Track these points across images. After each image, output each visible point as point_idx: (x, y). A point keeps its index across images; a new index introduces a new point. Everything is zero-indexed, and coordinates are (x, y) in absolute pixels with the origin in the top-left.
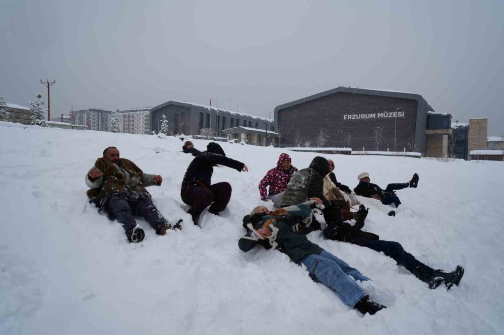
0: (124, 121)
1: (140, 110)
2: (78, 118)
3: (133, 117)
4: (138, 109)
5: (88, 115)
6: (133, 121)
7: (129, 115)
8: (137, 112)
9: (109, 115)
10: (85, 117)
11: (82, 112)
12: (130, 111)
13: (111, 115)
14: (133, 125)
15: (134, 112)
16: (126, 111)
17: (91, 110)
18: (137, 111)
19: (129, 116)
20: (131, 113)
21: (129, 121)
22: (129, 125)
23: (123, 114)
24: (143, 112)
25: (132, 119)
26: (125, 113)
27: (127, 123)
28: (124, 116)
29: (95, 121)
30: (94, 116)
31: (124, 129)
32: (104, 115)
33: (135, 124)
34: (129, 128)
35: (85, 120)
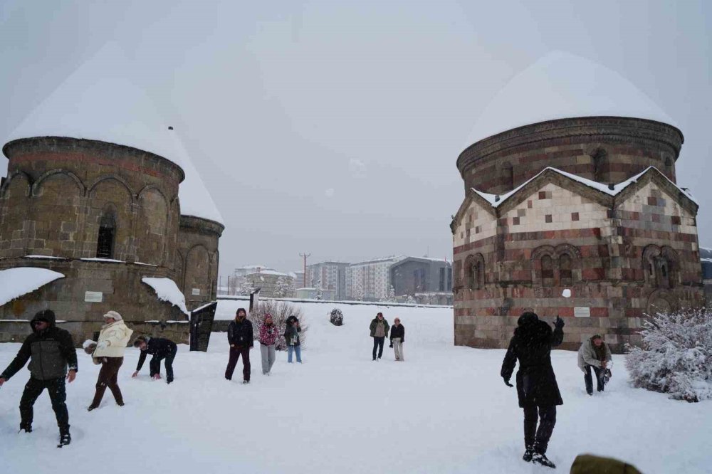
0: (364, 275)
1: (382, 261)
3: (374, 270)
4: (379, 259)
5: (324, 269)
6: (374, 274)
7: (369, 267)
8: (378, 264)
9: (346, 268)
10: (321, 271)
11: (318, 265)
12: (369, 263)
13: (349, 268)
14: (374, 279)
15: (375, 264)
16: (364, 263)
17: (327, 263)
18: (378, 262)
20: (371, 265)
21: (369, 274)
22: (369, 279)
23: (363, 266)
25: (372, 271)
26: (365, 265)
27: (366, 277)
28: (364, 268)
29: (333, 276)
30: (331, 269)
31: (364, 284)
32: (342, 268)
33: (376, 278)
34: (368, 283)
35: (321, 275)
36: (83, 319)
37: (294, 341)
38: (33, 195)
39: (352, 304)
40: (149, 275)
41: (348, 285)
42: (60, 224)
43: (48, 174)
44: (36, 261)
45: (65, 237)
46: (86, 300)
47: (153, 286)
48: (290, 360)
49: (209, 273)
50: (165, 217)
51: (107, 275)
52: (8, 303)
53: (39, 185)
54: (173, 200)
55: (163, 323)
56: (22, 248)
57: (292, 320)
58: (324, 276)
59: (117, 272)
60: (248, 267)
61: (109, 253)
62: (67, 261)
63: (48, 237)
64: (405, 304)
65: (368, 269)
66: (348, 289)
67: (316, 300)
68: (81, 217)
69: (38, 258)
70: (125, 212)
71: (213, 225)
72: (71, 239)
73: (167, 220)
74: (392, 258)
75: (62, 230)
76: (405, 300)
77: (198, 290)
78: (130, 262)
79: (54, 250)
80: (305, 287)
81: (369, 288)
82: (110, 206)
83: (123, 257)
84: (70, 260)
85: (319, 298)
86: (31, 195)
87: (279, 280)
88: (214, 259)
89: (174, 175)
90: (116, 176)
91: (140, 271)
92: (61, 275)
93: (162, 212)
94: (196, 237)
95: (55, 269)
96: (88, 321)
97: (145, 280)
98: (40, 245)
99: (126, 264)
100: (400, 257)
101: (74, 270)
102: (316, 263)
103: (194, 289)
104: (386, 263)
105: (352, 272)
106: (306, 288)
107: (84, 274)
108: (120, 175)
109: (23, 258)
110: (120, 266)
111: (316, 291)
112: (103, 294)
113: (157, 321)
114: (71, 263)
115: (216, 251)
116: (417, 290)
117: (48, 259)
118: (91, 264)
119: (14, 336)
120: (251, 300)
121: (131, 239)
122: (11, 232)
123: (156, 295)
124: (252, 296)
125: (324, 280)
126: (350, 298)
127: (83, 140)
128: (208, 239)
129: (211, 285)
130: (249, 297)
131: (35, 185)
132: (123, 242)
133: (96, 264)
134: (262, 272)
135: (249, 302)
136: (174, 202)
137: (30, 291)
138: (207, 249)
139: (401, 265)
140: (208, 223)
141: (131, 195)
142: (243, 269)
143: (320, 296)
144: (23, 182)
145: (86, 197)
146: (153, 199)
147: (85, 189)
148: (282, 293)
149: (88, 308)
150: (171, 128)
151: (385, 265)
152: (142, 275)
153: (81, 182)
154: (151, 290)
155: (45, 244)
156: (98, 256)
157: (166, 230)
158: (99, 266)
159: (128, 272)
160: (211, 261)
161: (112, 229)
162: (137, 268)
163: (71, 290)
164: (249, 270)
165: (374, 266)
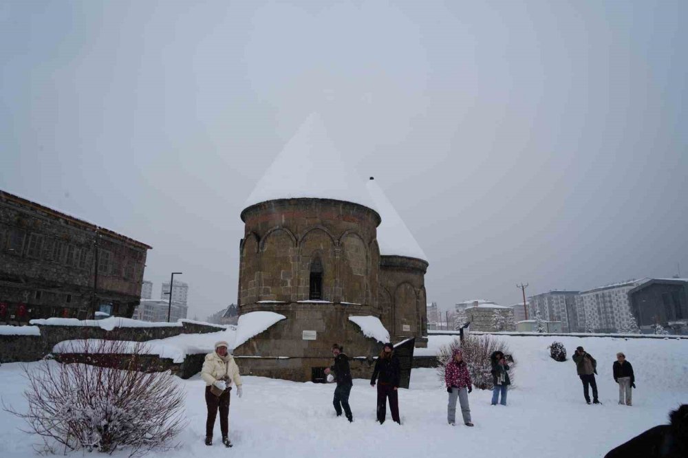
0: (598, 303)
1: (618, 286)
2: (537, 303)
3: (610, 296)
4: (615, 285)
5: (549, 299)
6: (611, 302)
7: (603, 294)
8: (614, 290)
9: (575, 297)
10: (547, 301)
11: (542, 296)
12: (603, 289)
13: (578, 296)
14: (611, 307)
15: (610, 290)
16: (599, 290)
17: (552, 293)
18: (614, 287)
19: (603, 296)
20: (606, 291)
21: (604, 302)
22: (605, 307)
23: (595, 293)
24: (623, 288)
25: (608, 299)
26: (598, 292)
27: (602, 305)
29: (559, 306)
30: (557, 299)
31: (599, 313)
32: (570, 298)
33: (615, 306)
34: (605, 312)
35: (547, 305)
36: (302, 355)
37: (501, 379)
38: (260, 251)
39: (581, 336)
40: (356, 313)
41: (581, 315)
42: (280, 273)
43: (269, 231)
44: (266, 306)
45: (284, 283)
46: (303, 338)
47: (359, 323)
48: (494, 402)
49: (417, 310)
50: (364, 257)
51: (319, 315)
52: (246, 342)
53: (264, 241)
54: (371, 242)
55: (370, 359)
56: (255, 296)
57: (498, 356)
58: (551, 307)
59: (327, 312)
60: (468, 302)
61: (320, 295)
62: (287, 304)
63: (272, 285)
64: (654, 335)
65: (603, 297)
66: (581, 320)
67: (538, 333)
68: (295, 265)
69: (266, 303)
70: (330, 257)
71: (417, 263)
72: (289, 285)
73: (367, 261)
74: (632, 282)
75: (282, 278)
76: (654, 330)
77: (408, 326)
78: (337, 303)
79: (278, 295)
80: (526, 319)
81: (607, 317)
82: (317, 253)
83: (331, 298)
84: (290, 302)
85: (541, 331)
86: (258, 250)
87: (494, 313)
88: (421, 294)
89: (371, 219)
90: (320, 227)
91: (347, 311)
92: (282, 317)
93: (362, 254)
94: (401, 276)
95: (278, 312)
96: (306, 358)
97: (352, 318)
98: (267, 292)
99: (334, 304)
100: (641, 280)
101: (293, 311)
102: (540, 293)
103: (404, 326)
104: (625, 288)
105: (582, 300)
106: (528, 321)
107: (301, 315)
108: (323, 225)
109: (256, 303)
110: (329, 306)
111: (536, 323)
112: (317, 333)
113: (365, 357)
114: (290, 305)
115: (422, 287)
116: (669, 318)
117: (272, 303)
118: (306, 306)
119: (251, 370)
120: (461, 334)
121: (336, 282)
122: (248, 283)
123: (362, 332)
124: (461, 330)
125: (551, 312)
126: (582, 330)
127: (292, 199)
128: (412, 276)
129: (421, 321)
130: (459, 332)
131: (261, 242)
132: (331, 284)
133: (309, 306)
134: (480, 306)
135: (459, 337)
136: (372, 243)
137: (261, 331)
138: (413, 287)
139: (643, 289)
140: (412, 261)
141: (333, 241)
142: (463, 304)
143: (541, 329)
144: (254, 241)
145: (298, 248)
146: (353, 242)
147: (297, 240)
148: (498, 326)
149: (306, 346)
150: (372, 178)
151: (623, 291)
152: (348, 314)
153: (294, 235)
154: (357, 328)
155: (271, 291)
156: (310, 299)
157: (367, 270)
158: (311, 308)
159: (337, 312)
160: (418, 298)
161: (321, 273)
162: (343, 307)
163: (291, 330)
164: (469, 304)
165: (609, 292)
